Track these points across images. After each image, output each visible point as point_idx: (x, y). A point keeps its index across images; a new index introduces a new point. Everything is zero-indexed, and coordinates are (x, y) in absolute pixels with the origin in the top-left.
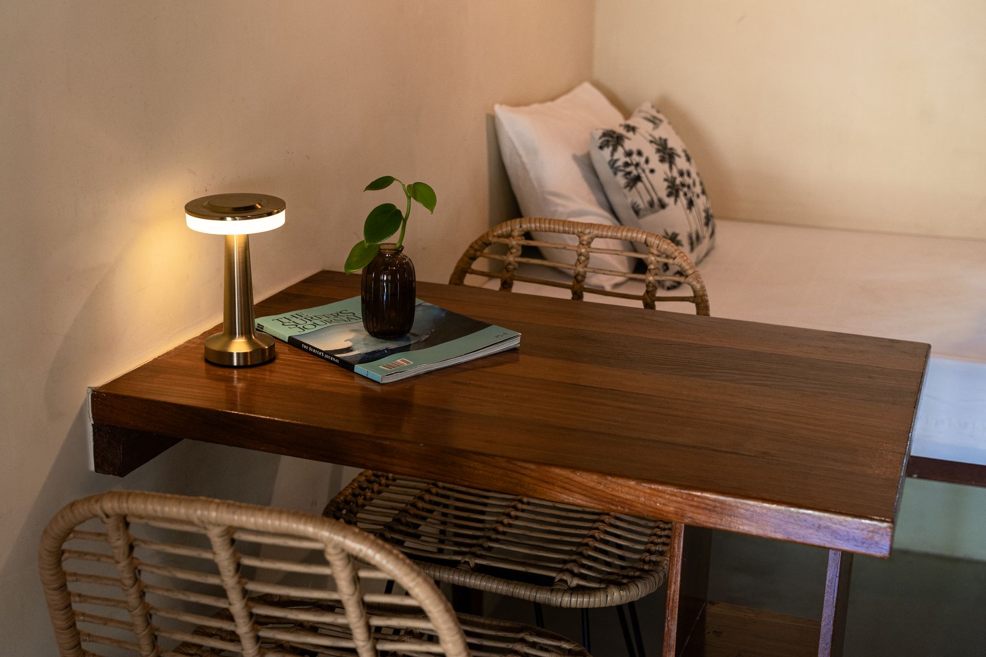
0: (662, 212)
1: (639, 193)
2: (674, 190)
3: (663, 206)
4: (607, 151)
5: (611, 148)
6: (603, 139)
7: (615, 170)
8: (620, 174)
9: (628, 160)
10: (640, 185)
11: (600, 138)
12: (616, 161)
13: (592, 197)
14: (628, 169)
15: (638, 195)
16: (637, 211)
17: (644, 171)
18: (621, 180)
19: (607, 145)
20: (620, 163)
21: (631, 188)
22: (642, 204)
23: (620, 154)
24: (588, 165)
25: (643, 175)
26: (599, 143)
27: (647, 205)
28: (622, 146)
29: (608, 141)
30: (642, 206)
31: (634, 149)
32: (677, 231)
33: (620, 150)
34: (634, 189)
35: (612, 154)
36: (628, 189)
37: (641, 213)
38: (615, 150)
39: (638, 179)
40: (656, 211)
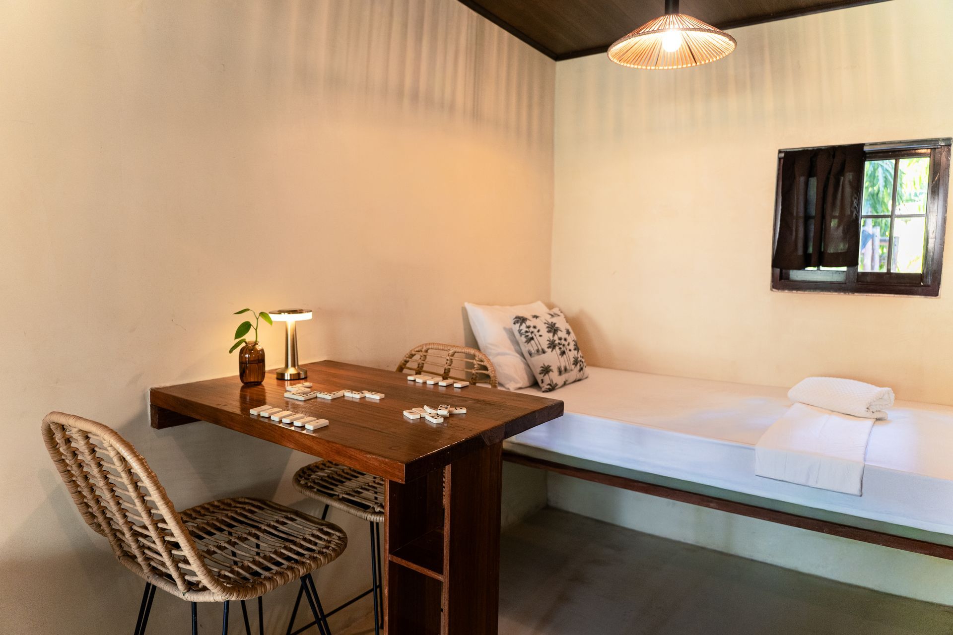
0: (543, 356)
1: (532, 345)
2: (552, 345)
3: (544, 352)
4: (518, 325)
5: (519, 324)
6: (515, 320)
7: (521, 334)
8: (523, 336)
9: (527, 330)
10: (532, 342)
11: (514, 319)
12: (521, 330)
13: (512, 347)
14: (527, 334)
15: (532, 347)
16: (530, 354)
17: (535, 335)
18: (523, 339)
19: (518, 323)
20: (523, 331)
21: (528, 343)
22: (533, 351)
23: (524, 327)
24: (511, 333)
25: (534, 337)
26: (513, 321)
27: (536, 352)
28: (525, 323)
29: (518, 321)
30: (533, 352)
31: (532, 325)
32: (550, 365)
33: (524, 325)
34: (529, 344)
35: (520, 327)
36: (526, 344)
37: (533, 355)
38: (521, 325)
39: (532, 339)
40: (540, 355)
